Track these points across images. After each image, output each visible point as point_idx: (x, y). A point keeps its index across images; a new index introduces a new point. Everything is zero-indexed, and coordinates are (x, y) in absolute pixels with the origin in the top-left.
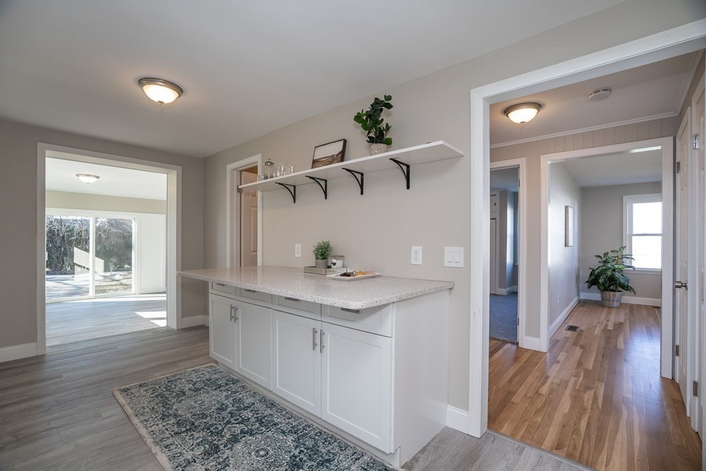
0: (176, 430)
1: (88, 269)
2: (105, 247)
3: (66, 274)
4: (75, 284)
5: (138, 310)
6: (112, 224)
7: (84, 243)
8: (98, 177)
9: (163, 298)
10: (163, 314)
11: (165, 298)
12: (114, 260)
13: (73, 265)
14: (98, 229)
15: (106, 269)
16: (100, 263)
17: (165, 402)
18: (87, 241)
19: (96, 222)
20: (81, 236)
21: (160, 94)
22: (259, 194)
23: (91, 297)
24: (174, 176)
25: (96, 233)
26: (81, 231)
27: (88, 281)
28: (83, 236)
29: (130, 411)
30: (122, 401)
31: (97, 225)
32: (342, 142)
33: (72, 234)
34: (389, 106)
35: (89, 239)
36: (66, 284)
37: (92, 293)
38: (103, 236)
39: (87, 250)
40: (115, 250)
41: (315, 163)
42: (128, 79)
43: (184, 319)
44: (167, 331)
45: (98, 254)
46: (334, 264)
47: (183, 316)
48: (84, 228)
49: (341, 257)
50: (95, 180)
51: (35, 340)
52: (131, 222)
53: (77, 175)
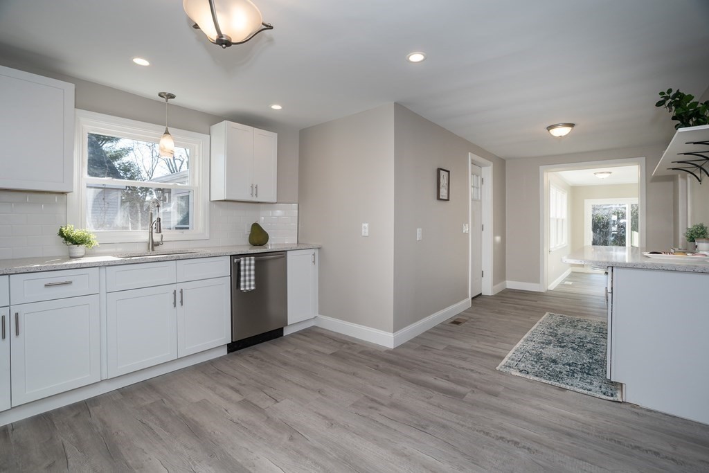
8: (610, 173)
29: (540, 320)
30: (544, 317)
46: (697, 246)
50: (609, 174)
51: (540, 283)
53: (595, 174)
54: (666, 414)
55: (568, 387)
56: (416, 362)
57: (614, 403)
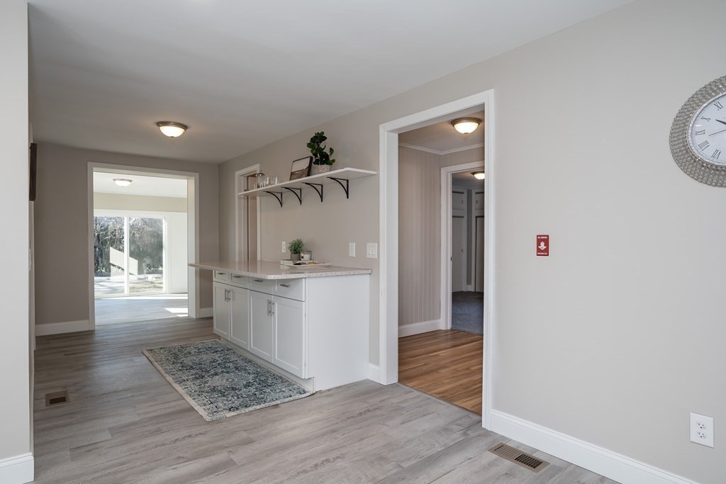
0: (180, 368)
1: (123, 270)
2: (138, 247)
3: (102, 276)
4: (110, 286)
5: (166, 307)
6: (145, 222)
7: (118, 242)
8: (131, 181)
9: (185, 297)
10: (185, 310)
11: (187, 298)
12: (148, 261)
13: (109, 266)
14: (132, 227)
15: (140, 271)
16: (134, 262)
17: (176, 356)
18: (121, 241)
19: (130, 219)
20: (115, 236)
21: (172, 132)
22: (258, 198)
23: (126, 295)
24: (192, 181)
25: (130, 233)
26: (115, 230)
27: (123, 282)
28: (118, 236)
29: (152, 359)
30: (148, 354)
31: (131, 222)
32: (309, 159)
33: (106, 233)
34: (325, 138)
35: (123, 238)
36: (102, 286)
37: (126, 291)
38: (137, 235)
39: (122, 250)
40: (149, 250)
41: (293, 175)
42: (150, 123)
43: (201, 310)
44: (188, 319)
45: (132, 254)
46: (303, 257)
47: (201, 307)
48: (118, 227)
49: (309, 252)
50: (129, 183)
51: (88, 319)
52: (160, 221)
53: (114, 180)
54: (337, 388)
55: (278, 402)
56: (108, 471)
57: (311, 397)
